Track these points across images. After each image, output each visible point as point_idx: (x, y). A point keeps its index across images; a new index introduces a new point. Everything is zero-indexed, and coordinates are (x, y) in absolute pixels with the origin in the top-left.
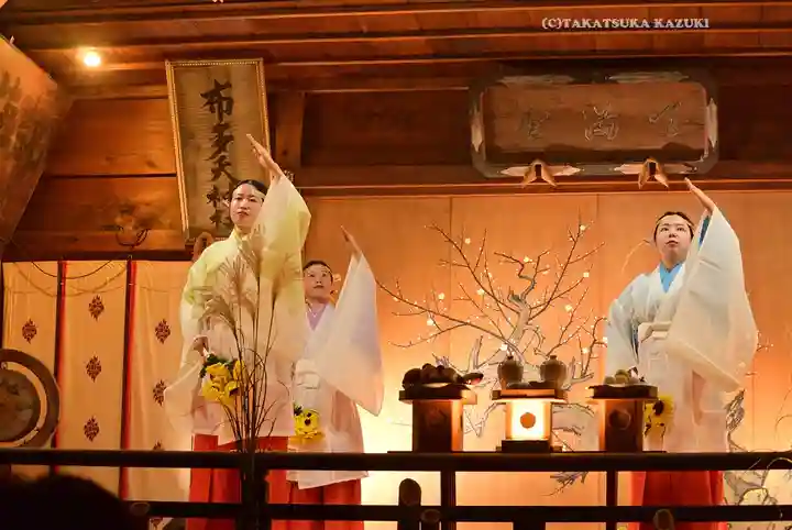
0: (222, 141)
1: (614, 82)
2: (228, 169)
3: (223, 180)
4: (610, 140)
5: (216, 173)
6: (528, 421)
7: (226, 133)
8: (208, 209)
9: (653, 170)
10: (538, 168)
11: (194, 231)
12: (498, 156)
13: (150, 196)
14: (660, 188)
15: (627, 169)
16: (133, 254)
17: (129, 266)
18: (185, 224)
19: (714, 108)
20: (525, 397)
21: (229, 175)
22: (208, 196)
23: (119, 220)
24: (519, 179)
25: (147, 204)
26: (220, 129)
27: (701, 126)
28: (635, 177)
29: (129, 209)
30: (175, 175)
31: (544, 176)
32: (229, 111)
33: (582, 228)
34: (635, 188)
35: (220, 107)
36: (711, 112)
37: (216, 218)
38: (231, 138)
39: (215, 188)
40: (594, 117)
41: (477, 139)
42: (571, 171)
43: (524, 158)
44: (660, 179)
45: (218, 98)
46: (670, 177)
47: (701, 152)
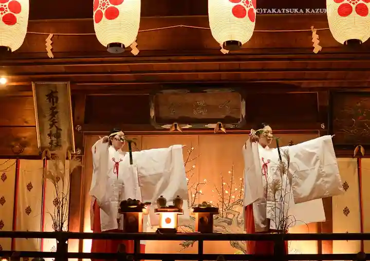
0: (54, 113)
1: (206, 92)
2: (56, 124)
3: (54, 128)
4: (204, 114)
5: (51, 126)
6: (168, 221)
7: (55, 111)
8: (48, 140)
9: (220, 127)
10: (176, 125)
11: (42, 148)
12: (160, 120)
13: (26, 134)
14: (223, 133)
15: (210, 126)
16: (18, 156)
17: (17, 162)
18: (39, 145)
19: (244, 102)
20: (167, 211)
21: (56, 127)
22: (48, 135)
23: (13, 143)
24: (168, 130)
25: (25, 138)
26: (52, 109)
27: (239, 109)
28: (213, 129)
29: (18, 139)
30: (35, 126)
31: (178, 128)
32: (57, 102)
33: (193, 148)
34: (213, 133)
35: (53, 100)
36: (243, 104)
37: (51, 143)
38: (57, 112)
39: (51, 131)
40: (197, 106)
41: (152, 114)
42: (188, 126)
43: (170, 121)
44: (223, 130)
45: (52, 96)
46: (226, 129)
47: (239, 120)
